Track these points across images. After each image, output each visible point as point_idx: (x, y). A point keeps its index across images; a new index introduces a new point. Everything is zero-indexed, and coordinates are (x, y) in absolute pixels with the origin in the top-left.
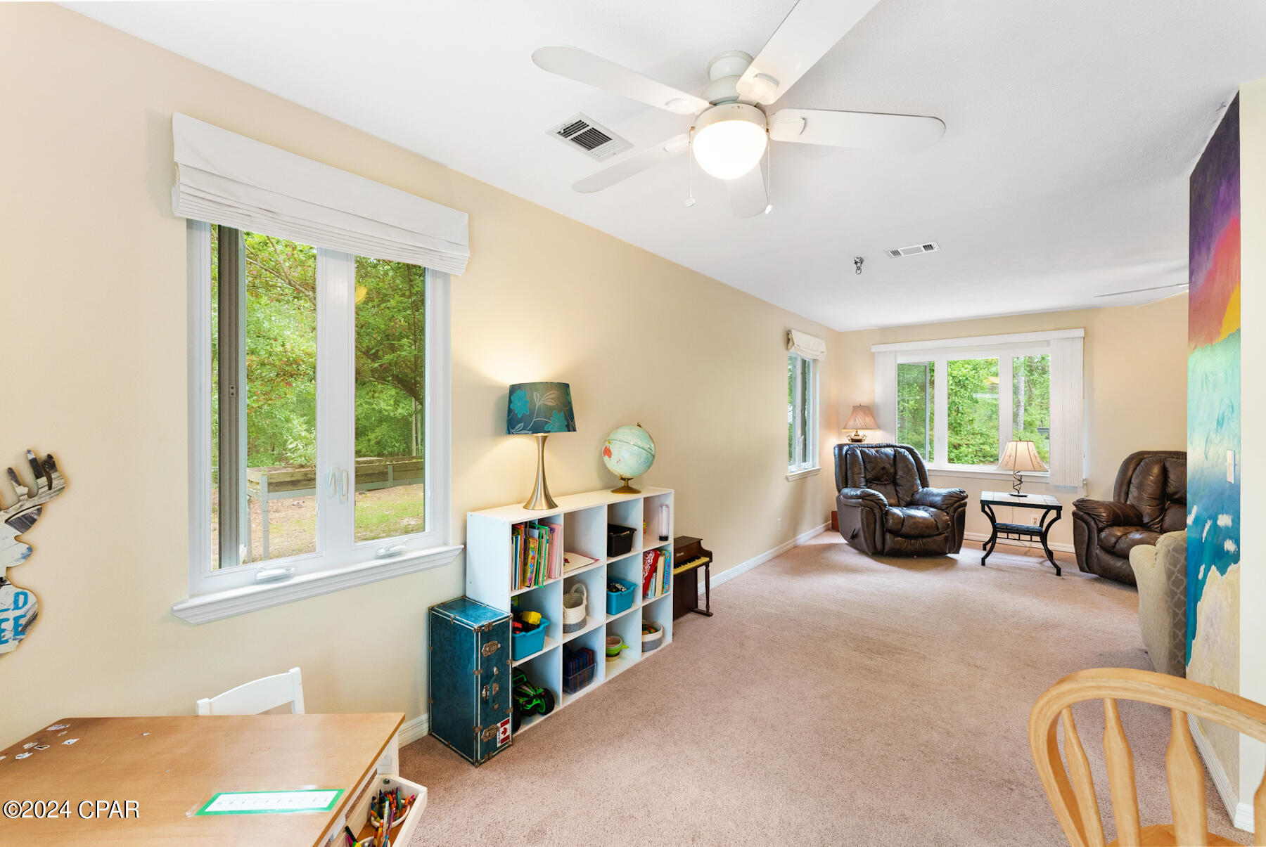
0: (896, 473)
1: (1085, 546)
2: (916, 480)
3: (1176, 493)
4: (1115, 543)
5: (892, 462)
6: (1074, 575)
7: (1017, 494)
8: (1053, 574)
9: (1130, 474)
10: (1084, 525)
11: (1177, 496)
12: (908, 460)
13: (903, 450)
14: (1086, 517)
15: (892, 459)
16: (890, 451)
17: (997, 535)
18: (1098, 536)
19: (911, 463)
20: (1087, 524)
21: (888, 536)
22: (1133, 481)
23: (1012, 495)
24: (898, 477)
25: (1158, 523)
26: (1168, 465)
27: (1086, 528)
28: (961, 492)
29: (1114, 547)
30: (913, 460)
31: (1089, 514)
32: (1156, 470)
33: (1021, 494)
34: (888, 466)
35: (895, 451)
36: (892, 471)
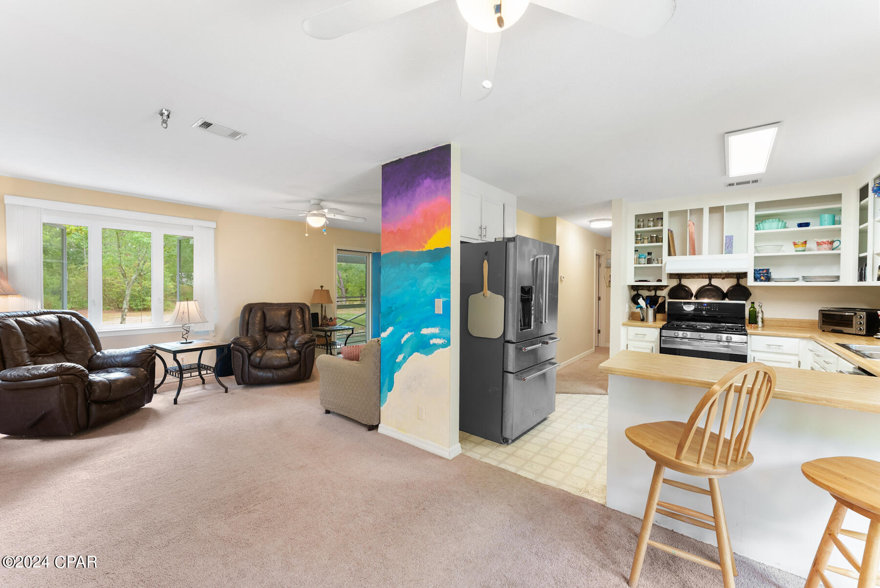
0: (63, 341)
1: (241, 367)
2: (89, 344)
3: (271, 326)
4: (260, 361)
5: (58, 330)
6: (235, 389)
7: (185, 342)
8: (222, 393)
9: (247, 318)
10: (239, 354)
11: (271, 328)
12: (77, 325)
13: (68, 316)
14: (241, 348)
15: (58, 327)
16: (53, 318)
17: (183, 376)
18: (249, 359)
19: (81, 328)
20: (242, 353)
21: (94, 408)
22: (250, 322)
23: (182, 343)
24: (66, 345)
25: (265, 344)
26: (265, 311)
27: (241, 355)
28: (151, 347)
29: (259, 363)
30: (82, 325)
31: (242, 346)
32: (259, 314)
33: (188, 341)
34: (54, 334)
35: (59, 317)
36: (59, 339)
